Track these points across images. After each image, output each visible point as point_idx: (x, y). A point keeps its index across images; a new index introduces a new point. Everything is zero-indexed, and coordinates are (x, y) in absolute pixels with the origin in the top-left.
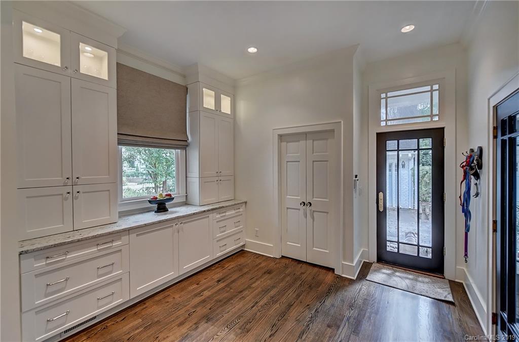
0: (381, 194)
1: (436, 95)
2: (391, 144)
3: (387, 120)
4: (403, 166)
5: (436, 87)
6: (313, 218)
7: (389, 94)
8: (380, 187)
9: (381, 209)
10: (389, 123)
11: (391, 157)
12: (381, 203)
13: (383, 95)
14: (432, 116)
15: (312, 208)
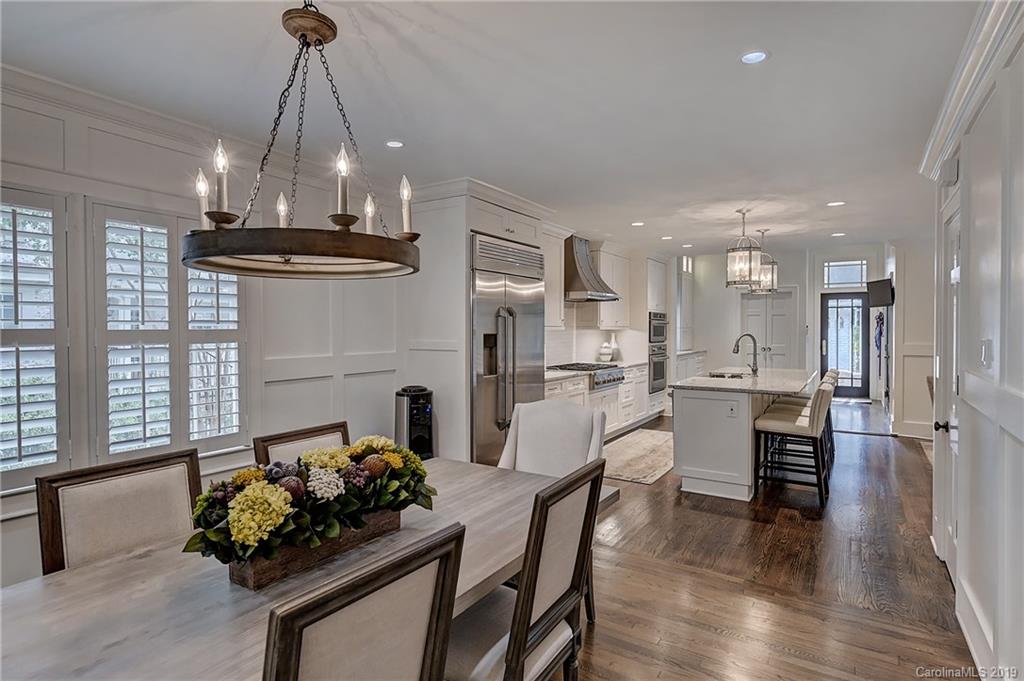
0: (824, 342)
1: (865, 267)
2: (832, 303)
3: (829, 284)
4: (842, 324)
5: (864, 262)
6: (772, 360)
7: (831, 264)
8: (824, 336)
9: (824, 353)
10: (831, 286)
11: (832, 313)
12: (824, 349)
13: (826, 264)
14: (862, 283)
15: (772, 352)
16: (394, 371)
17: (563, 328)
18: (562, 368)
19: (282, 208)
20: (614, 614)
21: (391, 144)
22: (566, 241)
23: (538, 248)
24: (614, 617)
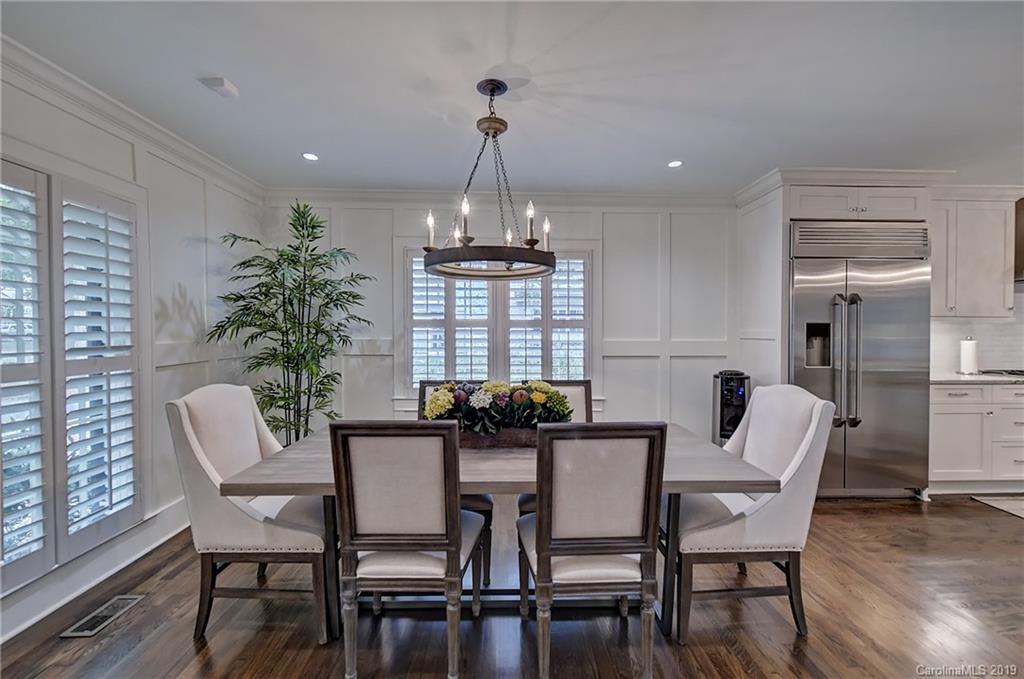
16: (725, 357)
17: (1013, 319)
18: (1012, 373)
19: (509, 237)
20: (841, 645)
21: (672, 165)
22: (1017, 203)
23: (923, 221)
24: (839, 647)
